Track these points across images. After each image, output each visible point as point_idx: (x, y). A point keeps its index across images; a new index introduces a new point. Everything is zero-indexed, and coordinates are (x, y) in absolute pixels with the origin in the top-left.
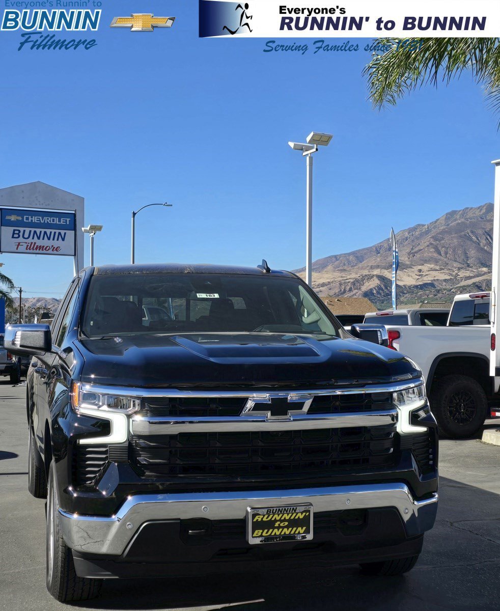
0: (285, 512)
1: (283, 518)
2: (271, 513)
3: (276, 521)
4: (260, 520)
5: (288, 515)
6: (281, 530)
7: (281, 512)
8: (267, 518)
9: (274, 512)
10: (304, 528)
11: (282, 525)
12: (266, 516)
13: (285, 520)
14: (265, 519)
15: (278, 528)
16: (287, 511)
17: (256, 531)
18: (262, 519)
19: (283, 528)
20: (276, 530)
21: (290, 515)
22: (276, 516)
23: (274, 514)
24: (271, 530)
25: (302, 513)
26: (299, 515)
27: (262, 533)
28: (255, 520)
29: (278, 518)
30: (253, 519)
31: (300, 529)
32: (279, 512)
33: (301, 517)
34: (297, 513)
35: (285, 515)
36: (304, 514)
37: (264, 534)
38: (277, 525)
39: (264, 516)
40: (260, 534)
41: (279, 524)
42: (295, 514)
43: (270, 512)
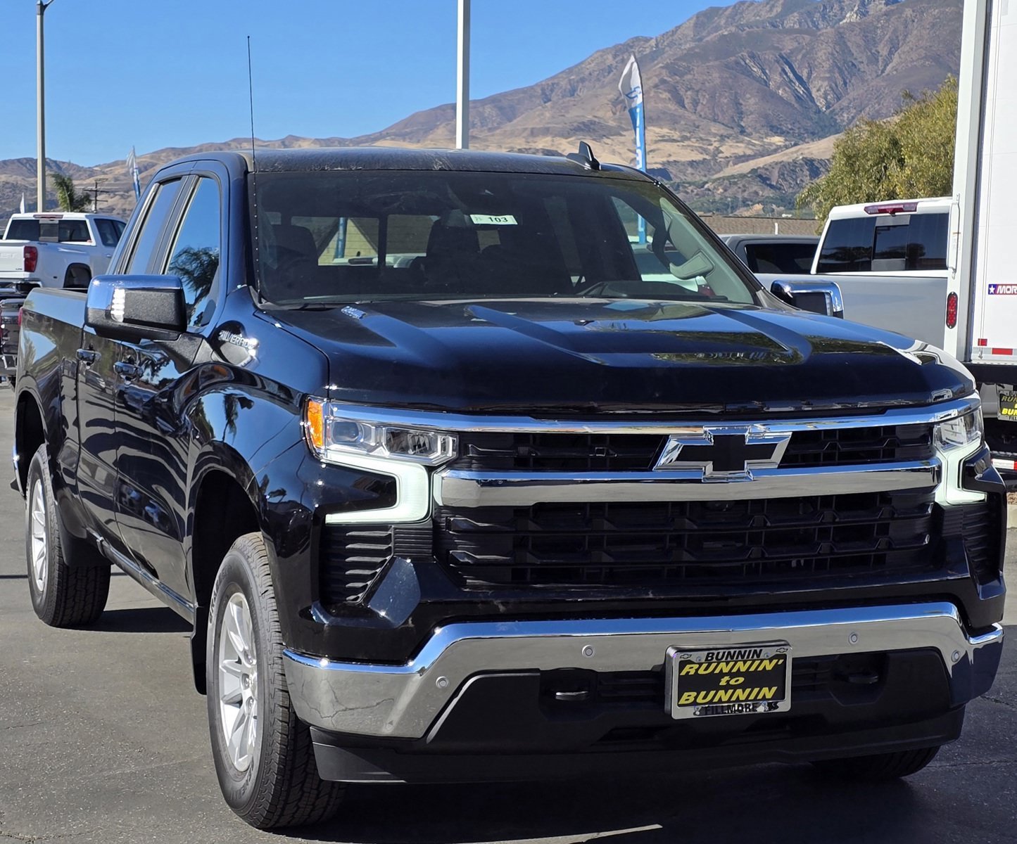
0: (740, 658)
1: (735, 670)
2: (714, 660)
3: (722, 674)
4: (692, 672)
5: (745, 662)
6: (730, 692)
7: (732, 658)
8: (706, 669)
9: (720, 657)
10: (774, 689)
11: (732, 682)
12: (704, 666)
13: (739, 673)
14: (701, 672)
15: (726, 688)
16: (743, 657)
17: (686, 694)
18: (697, 670)
19: (735, 688)
20: (721, 693)
21: (749, 663)
22: (723, 665)
23: (719, 661)
24: (712, 693)
25: (771, 660)
26: (766, 663)
27: (696, 698)
28: (683, 673)
29: (726, 670)
30: (681, 669)
31: (765, 690)
32: (729, 659)
33: (769, 668)
34: (762, 660)
35: (740, 664)
36: (775, 661)
37: (699, 700)
38: (723, 682)
39: (701, 664)
40: (692, 699)
41: (728, 682)
42: (757, 663)
43: (712, 658)
